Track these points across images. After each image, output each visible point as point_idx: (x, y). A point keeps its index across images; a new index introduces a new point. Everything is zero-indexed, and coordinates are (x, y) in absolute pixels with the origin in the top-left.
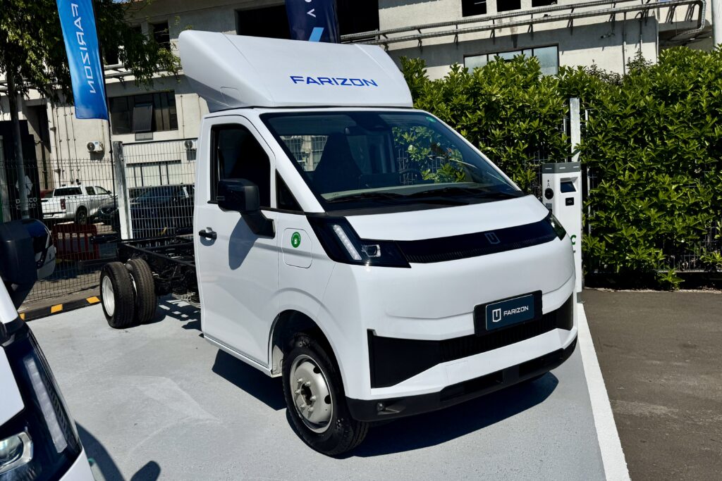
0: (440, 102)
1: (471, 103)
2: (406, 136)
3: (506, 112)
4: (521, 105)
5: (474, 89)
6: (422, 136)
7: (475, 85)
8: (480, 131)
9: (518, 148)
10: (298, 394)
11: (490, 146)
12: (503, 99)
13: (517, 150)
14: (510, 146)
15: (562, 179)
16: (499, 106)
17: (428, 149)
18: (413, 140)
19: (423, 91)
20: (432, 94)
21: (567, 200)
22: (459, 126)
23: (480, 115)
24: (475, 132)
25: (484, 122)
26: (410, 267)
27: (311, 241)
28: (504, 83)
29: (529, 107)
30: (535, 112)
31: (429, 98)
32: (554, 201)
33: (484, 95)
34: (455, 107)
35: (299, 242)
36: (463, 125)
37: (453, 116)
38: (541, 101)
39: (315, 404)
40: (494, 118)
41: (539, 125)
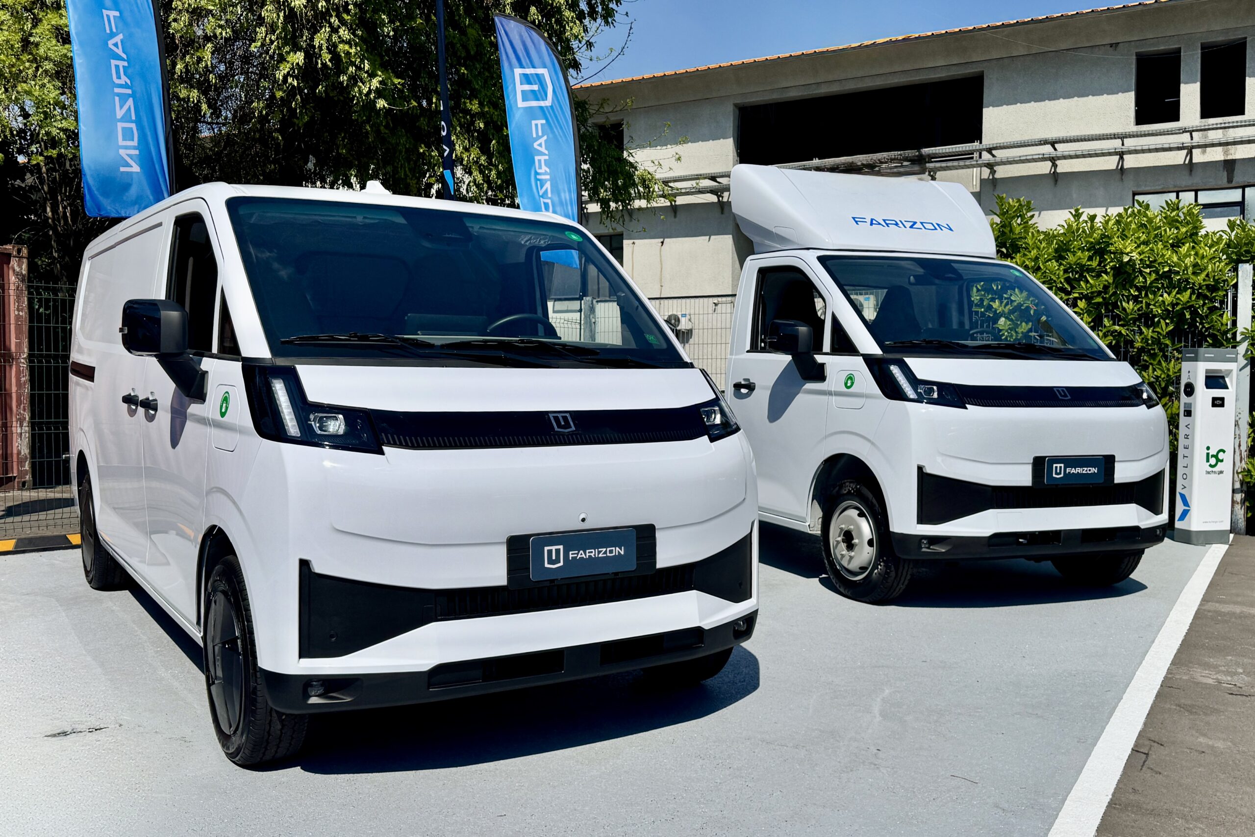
0: (1050, 260)
1: (1094, 264)
2: (996, 305)
3: (1145, 278)
4: (1166, 269)
5: (1100, 243)
6: (1020, 305)
7: (1102, 239)
8: (1106, 303)
9: (1158, 330)
10: (838, 542)
11: (1119, 325)
12: (1141, 260)
13: (1158, 332)
14: (1148, 327)
15: (1207, 371)
16: (1134, 270)
17: (1027, 323)
18: (1006, 310)
19: (1026, 243)
20: (1039, 248)
21: (1214, 399)
22: (1076, 295)
23: (1106, 281)
24: (1099, 304)
25: (1111, 291)
26: (966, 408)
27: (866, 382)
28: (1143, 237)
29: (1178, 273)
30: (1187, 280)
31: (1034, 253)
32: (1195, 399)
33: (1114, 253)
34: (1071, 267)
35: (852, 383)
36: (1082, 293)
37: (1068, 280)
38: (1195, 265)
39: (856, 549)
40: (1127, 286)
41: (1190, 298)
